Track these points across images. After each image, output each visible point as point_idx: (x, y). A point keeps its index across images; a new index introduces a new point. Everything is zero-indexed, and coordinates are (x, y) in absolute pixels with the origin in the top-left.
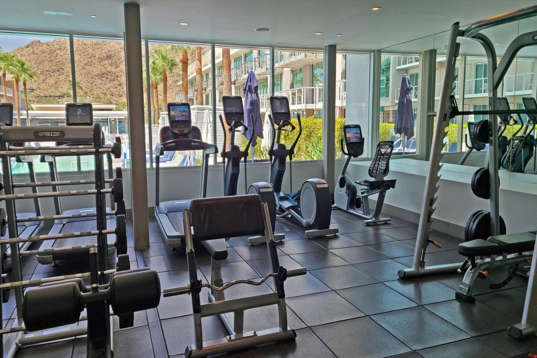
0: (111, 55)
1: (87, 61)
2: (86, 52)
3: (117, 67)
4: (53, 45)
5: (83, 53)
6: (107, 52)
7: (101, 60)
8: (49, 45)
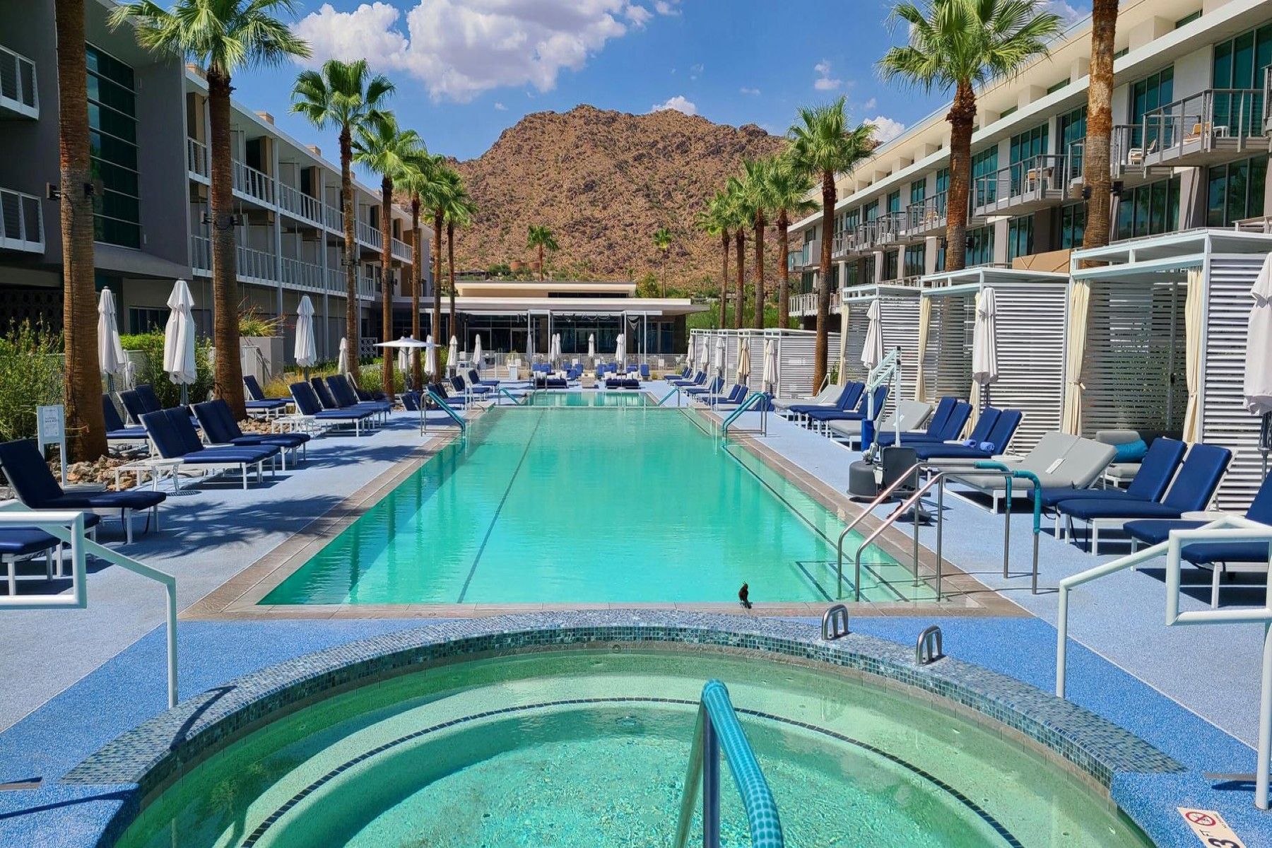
0: (594, 182)
1: (544, 196)
2: (545, 178)
3: (605, 208)
4: (480, 166)
5: (539, 179)
6: (586, 175)
7: (573, 193)
8: (472, 167)
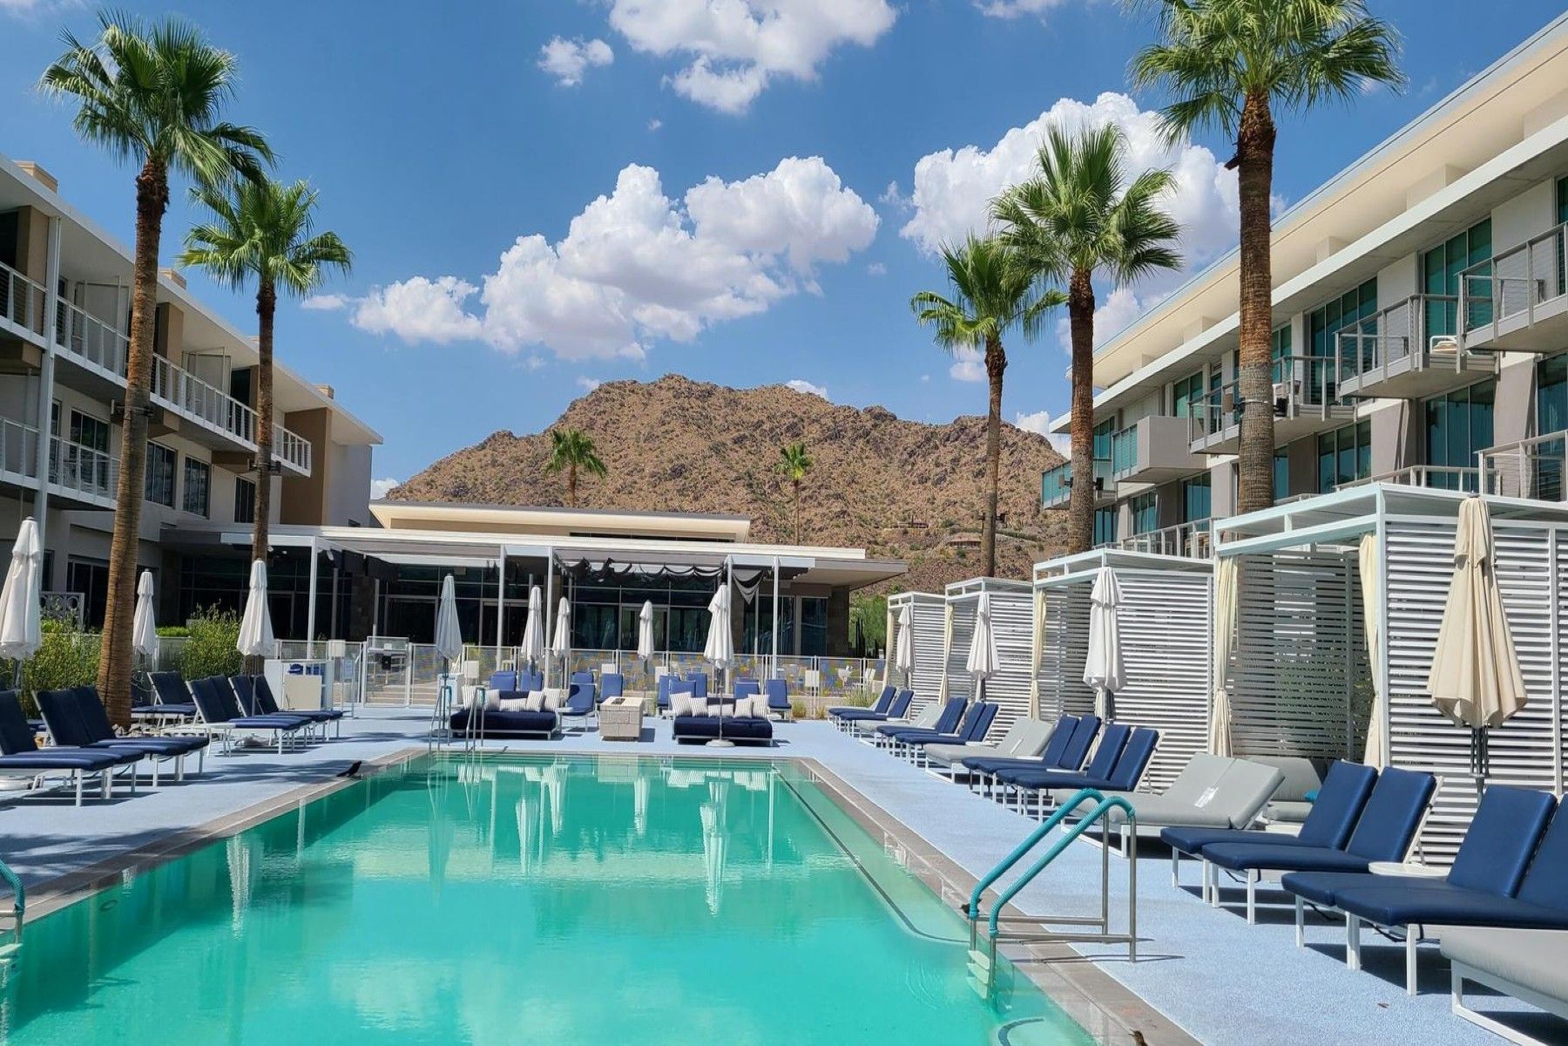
0: (683, 466)
1: (621, 482)
2: (622, 460)
3: (696, 499)
4: (542, 443)
5: (615, 461)
6: (674, 458)
7: (657, 478)
8: (532, 444)
